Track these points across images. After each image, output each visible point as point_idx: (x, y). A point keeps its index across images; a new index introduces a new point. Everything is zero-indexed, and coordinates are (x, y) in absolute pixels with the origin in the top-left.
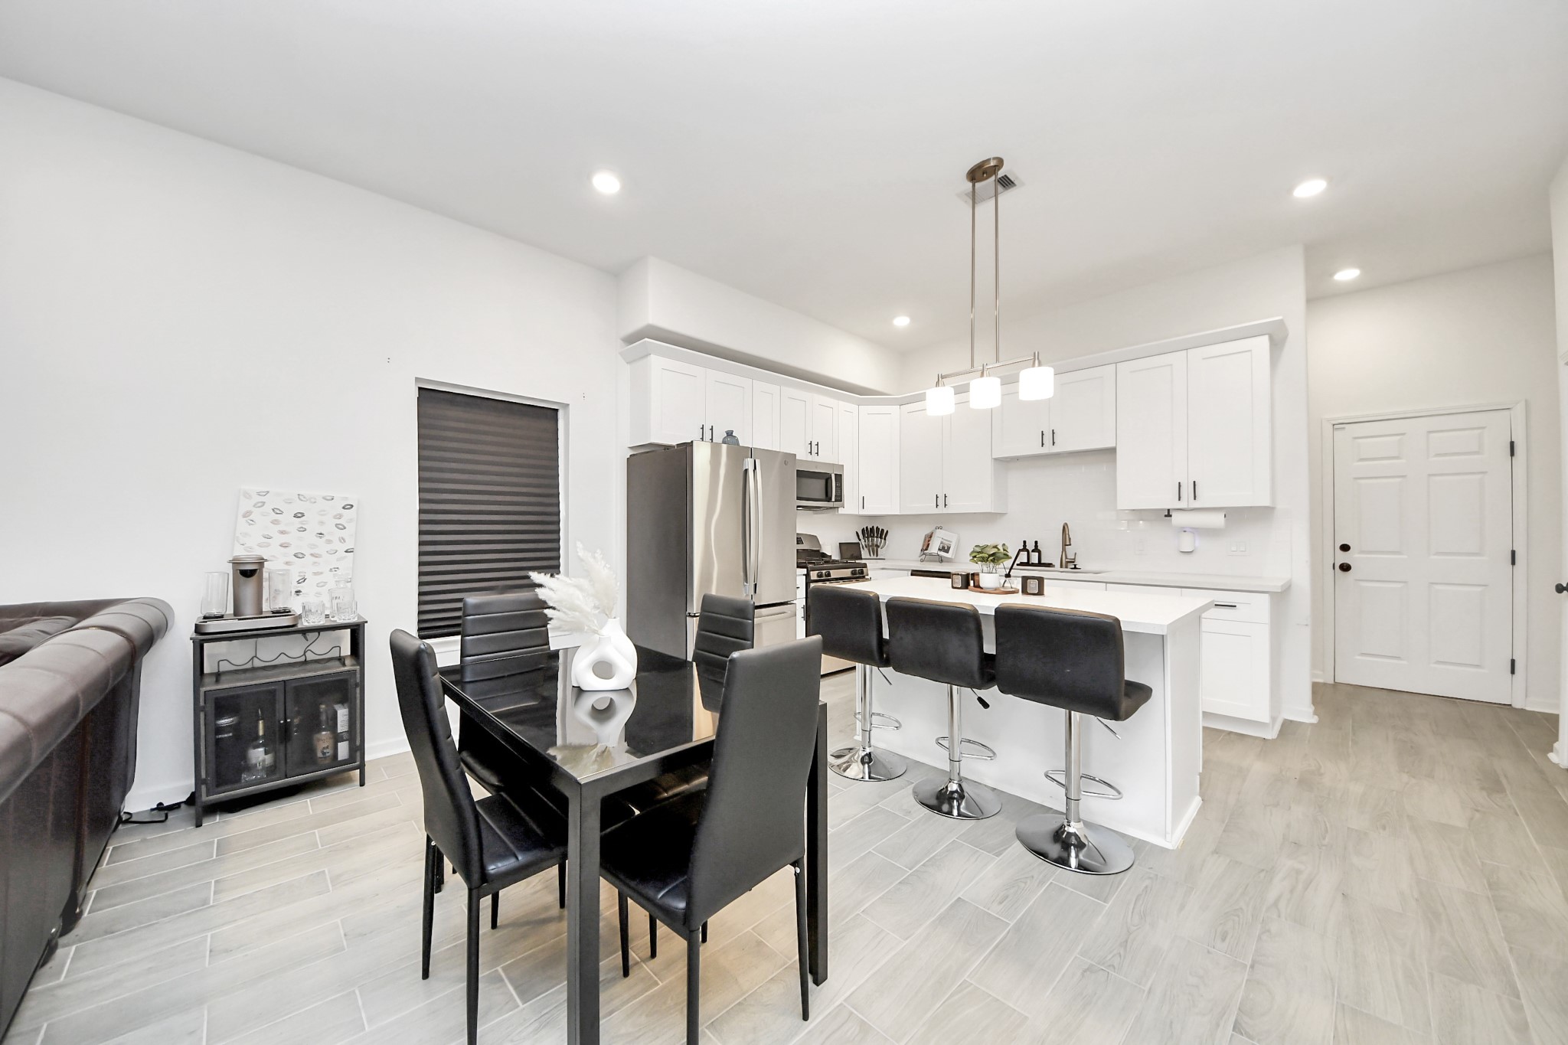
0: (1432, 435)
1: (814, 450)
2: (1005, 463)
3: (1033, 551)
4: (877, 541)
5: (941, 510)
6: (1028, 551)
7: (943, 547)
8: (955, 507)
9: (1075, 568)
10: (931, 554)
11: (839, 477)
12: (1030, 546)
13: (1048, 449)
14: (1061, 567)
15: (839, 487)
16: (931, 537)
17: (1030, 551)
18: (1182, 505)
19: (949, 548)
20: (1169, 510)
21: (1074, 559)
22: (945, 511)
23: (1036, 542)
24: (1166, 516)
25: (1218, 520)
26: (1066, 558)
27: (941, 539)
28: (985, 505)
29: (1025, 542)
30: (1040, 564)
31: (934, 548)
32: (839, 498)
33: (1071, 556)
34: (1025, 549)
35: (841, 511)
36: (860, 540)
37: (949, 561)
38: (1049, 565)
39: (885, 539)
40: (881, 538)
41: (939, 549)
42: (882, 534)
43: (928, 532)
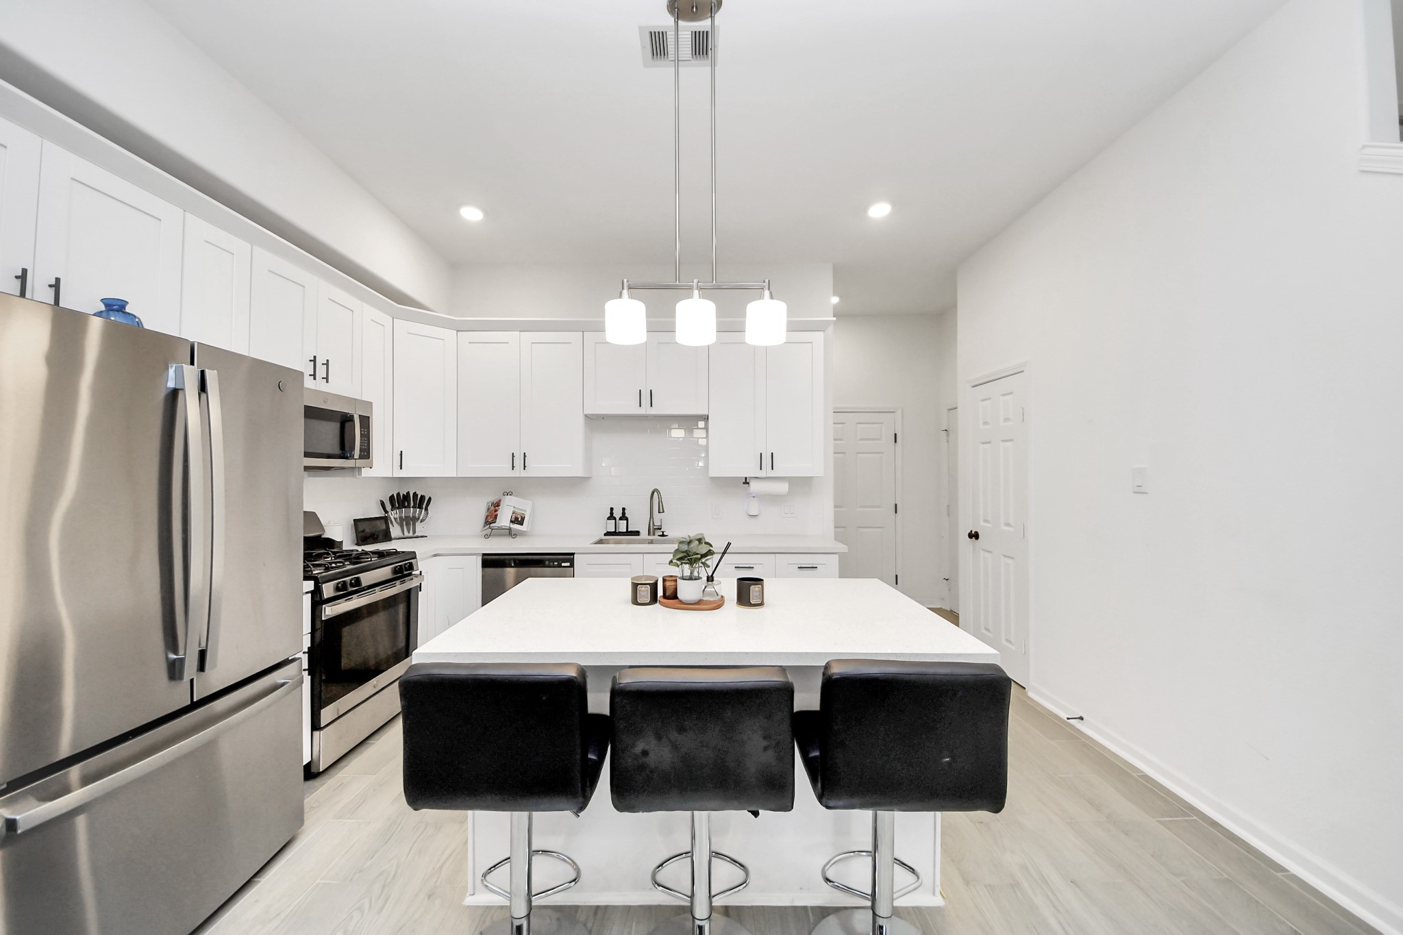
0: (859, 425)
1: (321, 372)
2: (596, 422)
3: (621, 519)
4: (415, 512)
5: (519, 472)
6: (615, 519)
7: (516, 519)
8: (537, 469)
9: (663, 535)
10: (500, 528)
11: (365, 421)
12: (618, 514)
13: (646, 410)
14: (649, 534)
15: (366, 436)
16: (498, 506)
17: (617, 519)
18: (762, 474)
19: (523, 519)
20: (746, 478)
21: (661, 526)
22: (524, 474)
23: (624, 509)
24: (744, 483)
25: (783, 488)
26: (654, 525)
27: (512, 509)
28: (574, 468)
29: (612, 509)
30: (628, 533)
31: (504, 520)
32: (366, 454)
33: (657, 523)
34: (611, 517)
35: (366, 472)
36: (386, 512)
37: (522, 534)
38: (637, 533)
39: (426, 509)
40: (420, 507)
41: (511, 521)
42: (422, 502)
43: (494, 499)
